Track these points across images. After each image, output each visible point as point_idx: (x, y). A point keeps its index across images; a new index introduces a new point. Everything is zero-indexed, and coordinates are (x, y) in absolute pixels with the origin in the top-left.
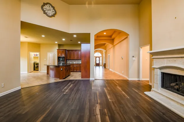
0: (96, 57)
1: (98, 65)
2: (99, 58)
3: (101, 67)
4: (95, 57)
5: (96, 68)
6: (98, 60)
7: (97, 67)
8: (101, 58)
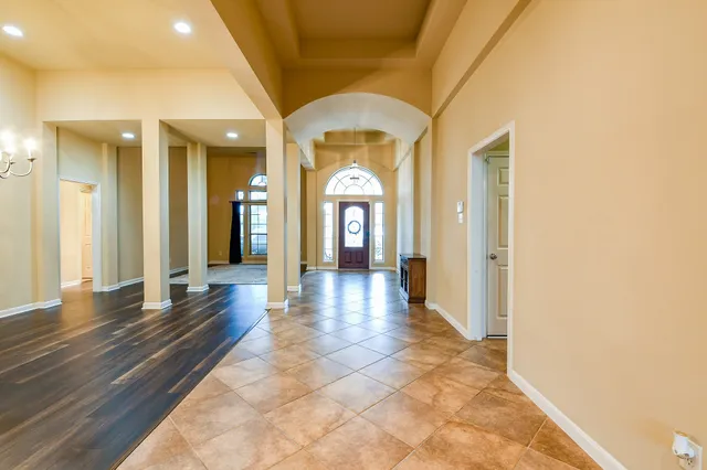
0: (343, 206)
1: (354, 261)
2: (365, 206)
3: (379, 281)
4: (331, 198)
5: (339, 286)
6: (355, 227)
7: (353, 286)
8: (378, 210)
